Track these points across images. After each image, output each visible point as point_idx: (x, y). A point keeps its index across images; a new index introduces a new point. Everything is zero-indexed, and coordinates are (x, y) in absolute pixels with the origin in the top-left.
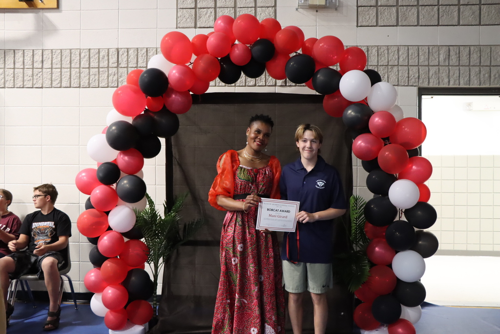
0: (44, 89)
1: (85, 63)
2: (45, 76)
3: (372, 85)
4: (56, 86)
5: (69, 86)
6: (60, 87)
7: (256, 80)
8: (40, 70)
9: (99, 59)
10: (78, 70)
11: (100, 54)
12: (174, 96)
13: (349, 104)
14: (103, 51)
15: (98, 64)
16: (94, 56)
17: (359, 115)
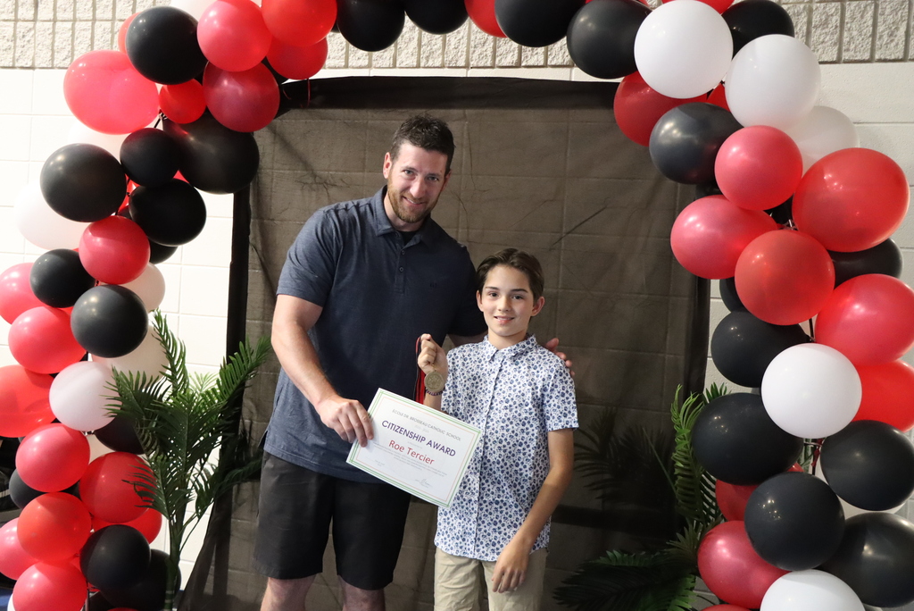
0: (36, 70)
8: (31, 25)
17: (694, 139)
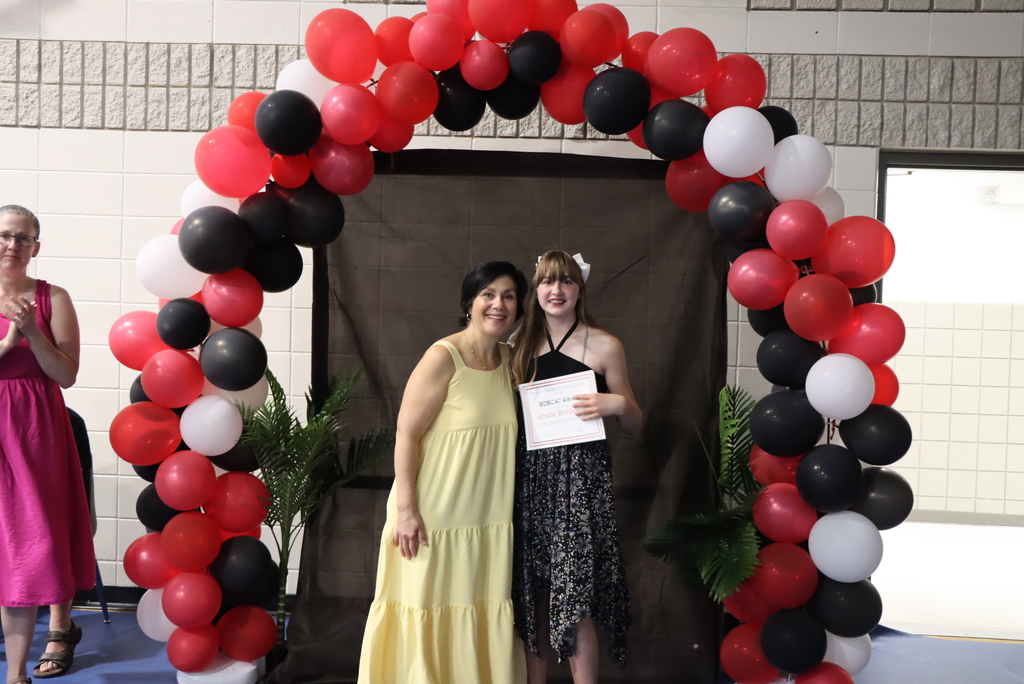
0: (42, 129)
1: (136, 75)
2: (45, 100)
3: (776, 142)
4: (70, 125)
5: (100, 125)
6: (80, 127)
7: (518, 124)
8: (35, 87)
9: (168, 66)
10: (120, 90)
11: (172, 56)
12: (333, 154)
13: (723, 181)
14: (179, 49)
15: (165, 77)
16: (159, 59)
17: (745, 208)
